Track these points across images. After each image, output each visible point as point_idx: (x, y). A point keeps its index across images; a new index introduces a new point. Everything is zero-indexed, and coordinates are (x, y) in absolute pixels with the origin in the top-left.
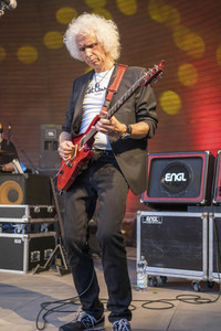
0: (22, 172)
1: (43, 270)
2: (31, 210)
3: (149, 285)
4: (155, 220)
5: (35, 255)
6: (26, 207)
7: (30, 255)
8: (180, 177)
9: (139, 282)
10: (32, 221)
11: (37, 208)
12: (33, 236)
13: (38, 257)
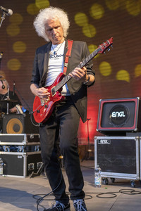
0: (22, 113)
1: (37, 175)
2: (28, 137)
3: (102, 183)
4: (106, 142)
5: (31, 166)
6: (25, 135)
7: (27, 166)
8: (121, 114)
9: (96, 182)
10: (29, 144)
11: (31, 136)
12: (29, 153)
13: (33, 167)
